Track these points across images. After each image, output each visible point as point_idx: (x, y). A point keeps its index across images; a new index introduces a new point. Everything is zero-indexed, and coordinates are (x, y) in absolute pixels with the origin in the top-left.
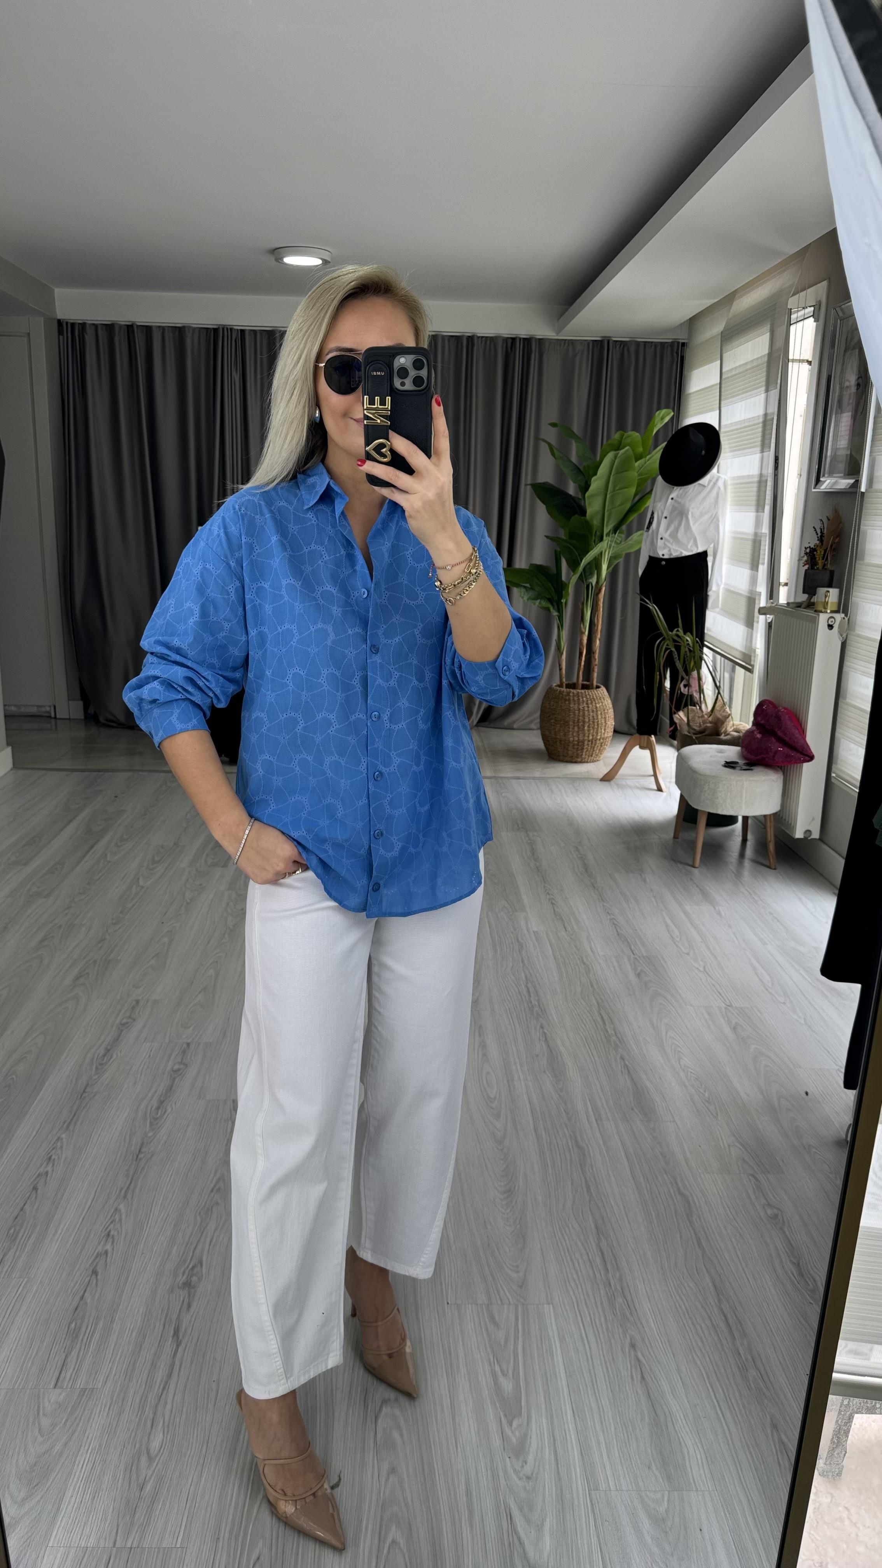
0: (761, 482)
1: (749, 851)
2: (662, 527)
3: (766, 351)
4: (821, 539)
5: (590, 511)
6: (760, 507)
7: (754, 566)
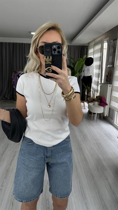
0: (100, 65)
1: (98, 118)
2: (86, 72)
3: (100, 47)
4: (108, 74)
5: (75, 69)
6: (99, 69)
7: (98, 78)
